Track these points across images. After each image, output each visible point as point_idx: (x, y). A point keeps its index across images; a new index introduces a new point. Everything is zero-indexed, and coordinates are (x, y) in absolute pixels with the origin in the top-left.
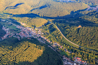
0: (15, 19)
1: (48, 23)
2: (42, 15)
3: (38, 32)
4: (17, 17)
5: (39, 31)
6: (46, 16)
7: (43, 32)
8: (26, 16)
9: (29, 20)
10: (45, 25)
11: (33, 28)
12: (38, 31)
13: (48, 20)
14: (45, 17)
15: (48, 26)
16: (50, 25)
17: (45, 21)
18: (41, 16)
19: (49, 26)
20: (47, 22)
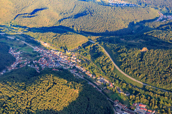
0: (32, 36)
1: (89, 43)
2: (79, 29)
3: (70, 59)
4: (34, 32)
5: (73, 57)
6: (86, 30)
7: (80, 58)
8: (50, 31)
9: (55, 38)
10: (84, 46)
11: (63, 51)
12: (71, 56)
13: (89, 37)
14: (84, 32)
15: (89, 49)
16: (92, 46)
17: (83, 39)
18: (77, 31)
19: (91, 48)
20: (88, 40)
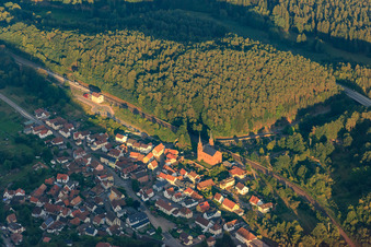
0: (29, 49)
1: (338, 106)
2: (300, 23)
3: (215, 191)
4: (44, 26)
5: (230, 184)
6: (342, 31)
7: (269, 189)
8: (132, 26)
9: (150, 64)
11: (184, 142)
12: (225, 175)
13: (345, 72)
14: (327, 37)
15: (332, 137)
16: (352, 123)
18: (294, 30)
19: (342, 133)
20: (334, 89)
